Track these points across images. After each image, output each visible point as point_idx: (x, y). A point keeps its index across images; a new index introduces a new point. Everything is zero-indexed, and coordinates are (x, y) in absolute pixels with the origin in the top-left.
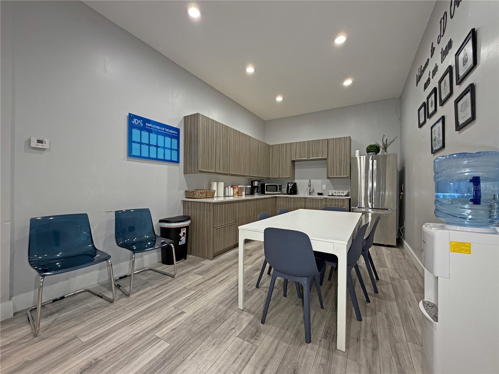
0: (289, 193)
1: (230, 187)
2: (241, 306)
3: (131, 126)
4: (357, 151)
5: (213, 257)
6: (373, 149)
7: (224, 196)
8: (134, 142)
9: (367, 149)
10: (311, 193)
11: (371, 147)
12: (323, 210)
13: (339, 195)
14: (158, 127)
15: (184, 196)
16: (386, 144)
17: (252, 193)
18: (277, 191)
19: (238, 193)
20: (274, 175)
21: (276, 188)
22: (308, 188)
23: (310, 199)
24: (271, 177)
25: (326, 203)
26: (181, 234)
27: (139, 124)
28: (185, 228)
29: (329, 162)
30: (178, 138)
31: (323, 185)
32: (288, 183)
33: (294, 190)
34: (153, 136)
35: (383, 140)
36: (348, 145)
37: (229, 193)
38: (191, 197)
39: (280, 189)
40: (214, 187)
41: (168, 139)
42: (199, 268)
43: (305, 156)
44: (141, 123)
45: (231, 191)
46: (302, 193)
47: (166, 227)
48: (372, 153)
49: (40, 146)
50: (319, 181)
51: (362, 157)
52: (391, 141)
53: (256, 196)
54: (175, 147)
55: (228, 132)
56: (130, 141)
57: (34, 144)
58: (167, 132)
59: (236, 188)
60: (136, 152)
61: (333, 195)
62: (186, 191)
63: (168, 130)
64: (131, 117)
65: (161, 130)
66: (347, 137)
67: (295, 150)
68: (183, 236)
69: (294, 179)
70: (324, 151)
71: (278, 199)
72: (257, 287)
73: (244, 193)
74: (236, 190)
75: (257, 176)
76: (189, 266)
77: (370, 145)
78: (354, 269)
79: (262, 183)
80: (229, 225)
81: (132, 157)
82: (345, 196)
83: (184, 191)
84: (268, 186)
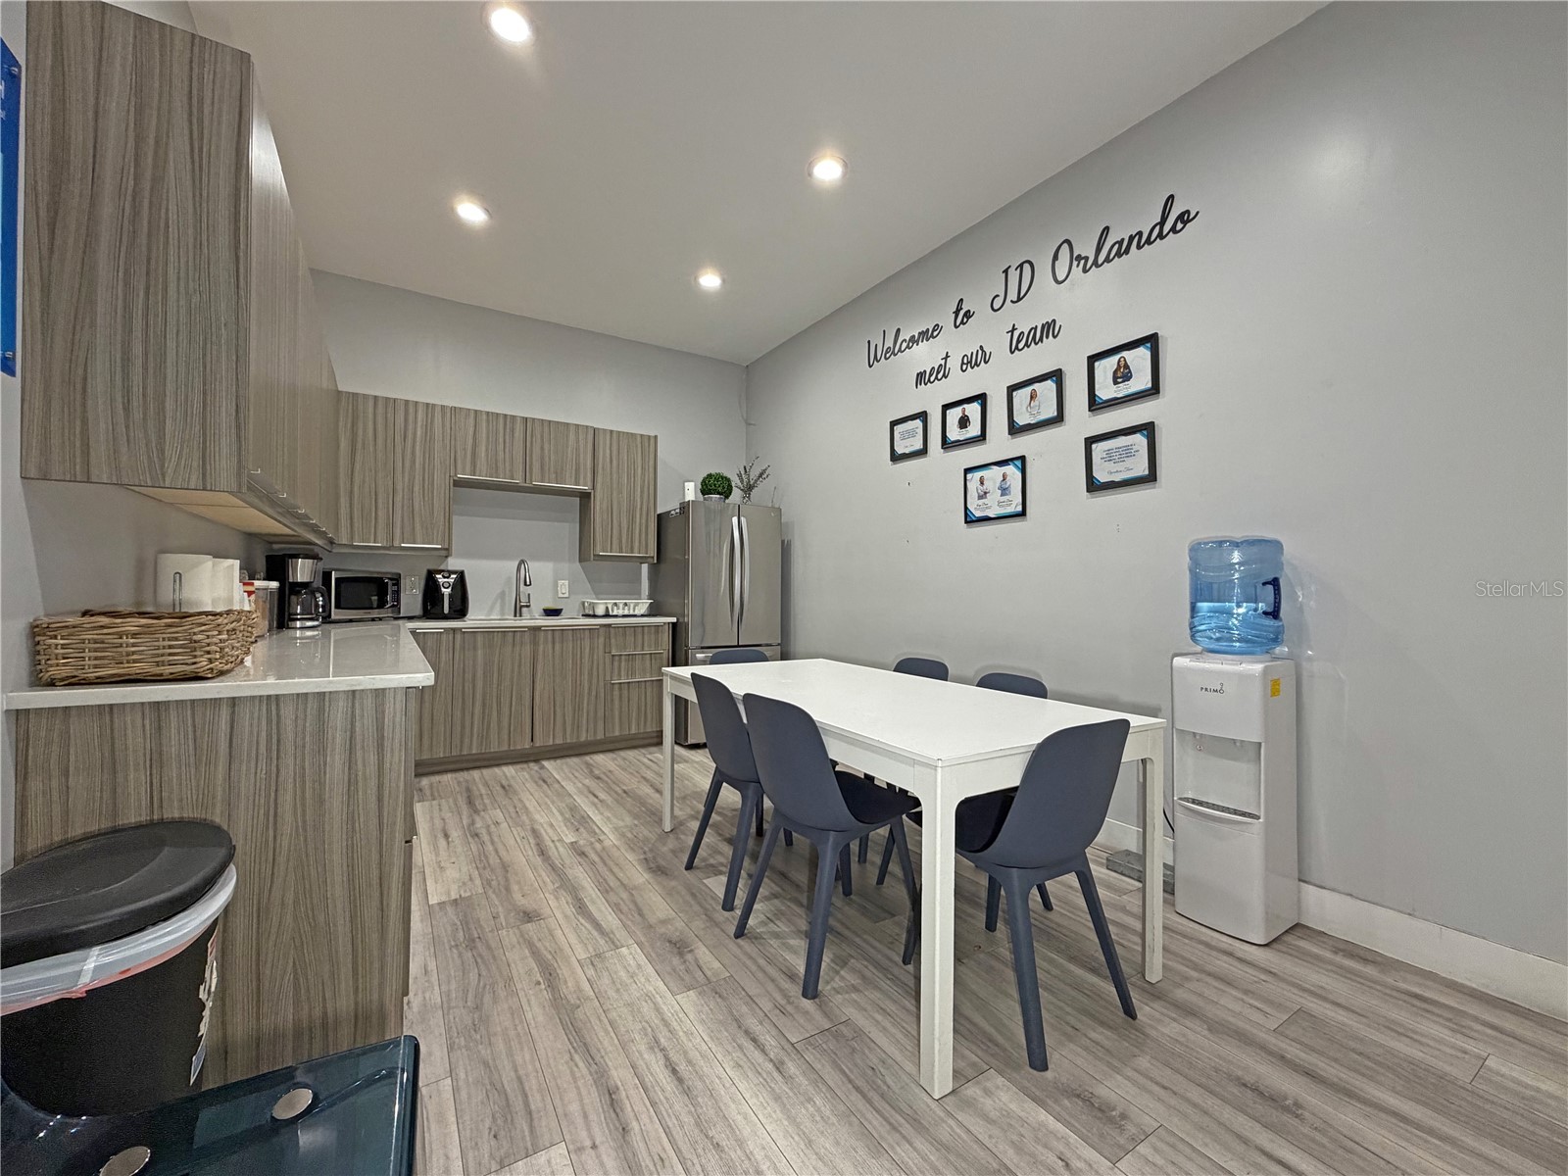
4: (691, 486)
9: (701, 484)
10: (523, 610)
16: (748, 479)
17: (282, 619)
18: (381, 605)
20: (360, 533)
21: (378, 593)
24: (344, 540)
29: (597, 506)
31: (560, 582)
32: (435, 572)
33: (459, 600)
36: (652, 463)
39: (396, 598)
43: (511, 471)
48: (719, 496)
50: (552, 567)
59: (250, 594)
61: (611, 613)
66: (645, 436)
67: (470, 442)
69: (448, 558)
70: (582, 467)
77: (711, 474)
84: (342, 585)
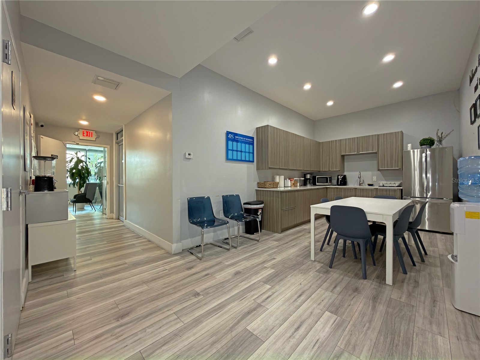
0: (339, 184)
1: (288, 179)
2: (312, 258)
3: (228, 139)
4: (409, 145)
5: (282, 232)
6: (428, 143)
7: (284, 187)
8: (229, 150)
9: (420, 143)
10: (361, 184)
11: (424, 141)
12: (374, 197)
13: (390, 185)
14: (242, 138)
15: (257, 186)
16: (442, 137)
17: (305, 184)
18: (327, 182)
19: (294, 184)
20: (324, 168)
21: (326, 180)
22: (358, 180)
23: (360, 189)
24: (321, 170)
25: (377, 193)
26: (259, 214)
27: (232, 137)
28: (261, 210)
29: (379, 155)
30: (253, 144)
31: (374, 177)
32: (338, 176)
33: (344, 181)
34: (239, 144)
35: (437, 134)
36: (400, 139)
37: (288, 185)
38: (262, 187)
39: (331, 181)
40: (277, 180)
41: (247, 146)
42: (274, 238)
43: (354, 151)
44: (233, 136)
45: (289, 183)
46: (352, 184)
47: (249, 208)
48: (426, 146)
49: (189, 157)
50: (370, 173)
51: (416, 150)
52: (447, 134)
53: (308, 187)
54: (251, 151)
55: (287, 136)
56: (227, 150)
57: (187, 156)
58: (247, 140)
59: (292, 180)
60: (230, 157)
61: (384, 186)
62: (258, 183)
63: (247, 139)
64: (228, 133)
65: (243, 140)
66: (398, 132)
67: (344, 146)
68: (260, 215)
69: (344, 172)
70: (374, 146)
71: (328, 190)
72: (321, 250)
73: (298, 184)
74: (293, 182)
75: (310, 170)
76: (265, 236)
77: (423, 139)
78: (401, 239)
79: (313, 175)
80: (292, 209)
81: (229, 160)
82: (397, 186)
83: (257, 182)
84: (319, 178)
